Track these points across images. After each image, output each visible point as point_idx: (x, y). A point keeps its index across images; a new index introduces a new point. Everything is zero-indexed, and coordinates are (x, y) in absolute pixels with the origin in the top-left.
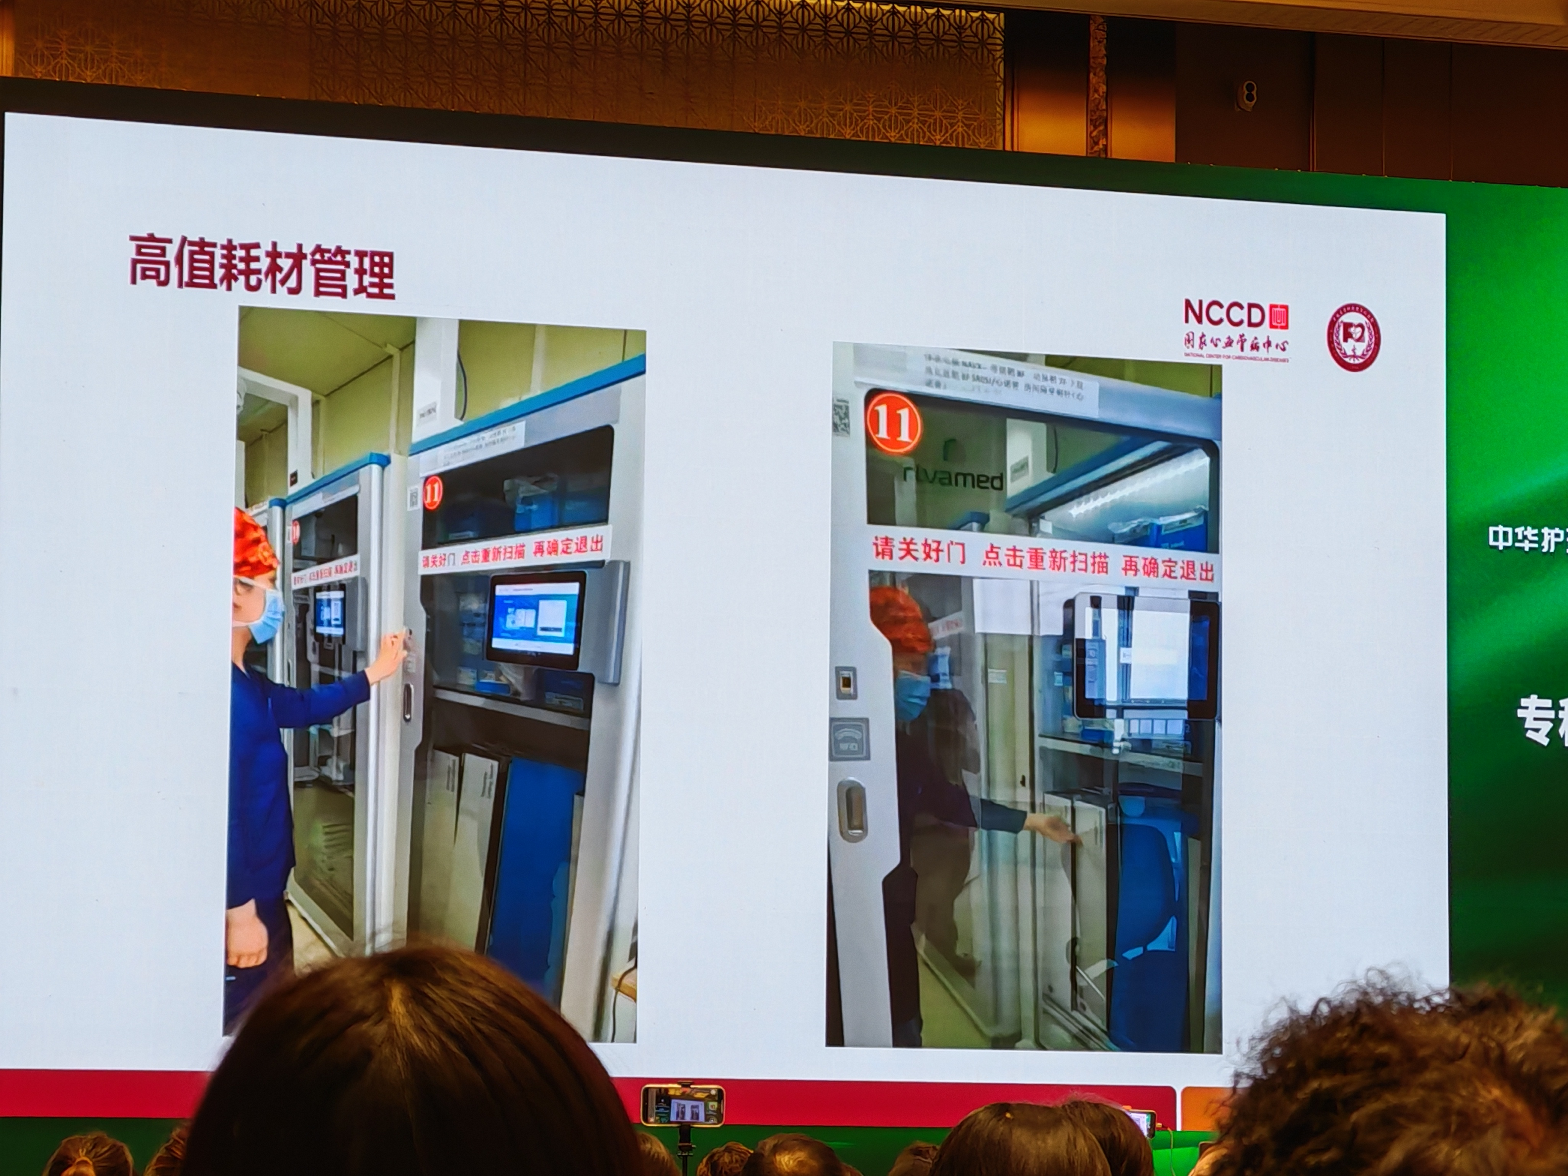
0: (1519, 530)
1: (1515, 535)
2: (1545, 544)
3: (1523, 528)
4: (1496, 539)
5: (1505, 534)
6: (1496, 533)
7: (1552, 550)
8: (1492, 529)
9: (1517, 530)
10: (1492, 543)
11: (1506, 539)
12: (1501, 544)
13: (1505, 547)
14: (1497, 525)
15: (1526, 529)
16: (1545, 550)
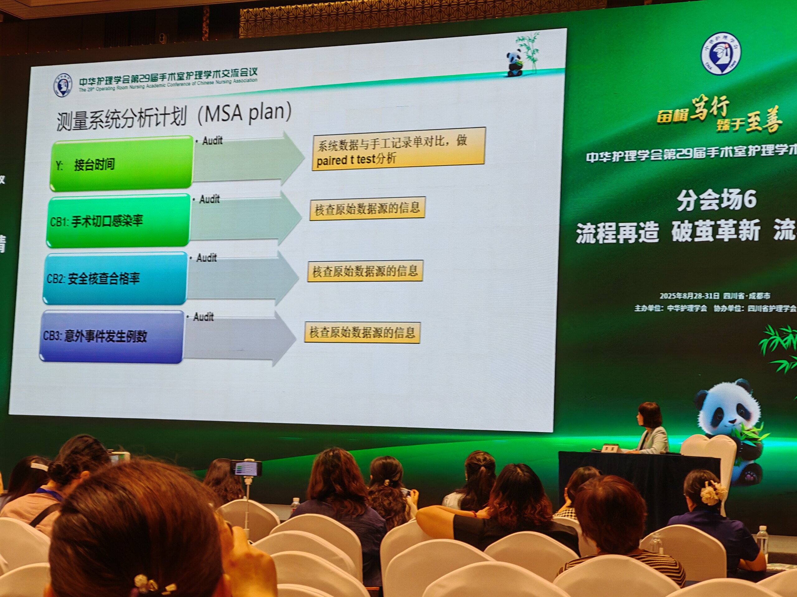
0: (602, 154)
1: (600, 156)
2: (614, 158)
3: (603, 153)
4: (590, 158)
5: (595, 156)
6: (590, 156)
7: (618, 160)
8: (588, 155)
9: (601, 154)
10: (588, 160)
11: (595, 158)
12: (592, 160)
13: (595, 162)
14: (590, 153)
15: (605, 153)
16: (614, 161)
